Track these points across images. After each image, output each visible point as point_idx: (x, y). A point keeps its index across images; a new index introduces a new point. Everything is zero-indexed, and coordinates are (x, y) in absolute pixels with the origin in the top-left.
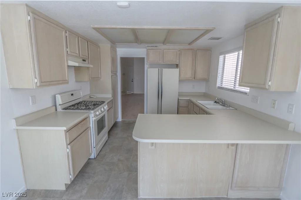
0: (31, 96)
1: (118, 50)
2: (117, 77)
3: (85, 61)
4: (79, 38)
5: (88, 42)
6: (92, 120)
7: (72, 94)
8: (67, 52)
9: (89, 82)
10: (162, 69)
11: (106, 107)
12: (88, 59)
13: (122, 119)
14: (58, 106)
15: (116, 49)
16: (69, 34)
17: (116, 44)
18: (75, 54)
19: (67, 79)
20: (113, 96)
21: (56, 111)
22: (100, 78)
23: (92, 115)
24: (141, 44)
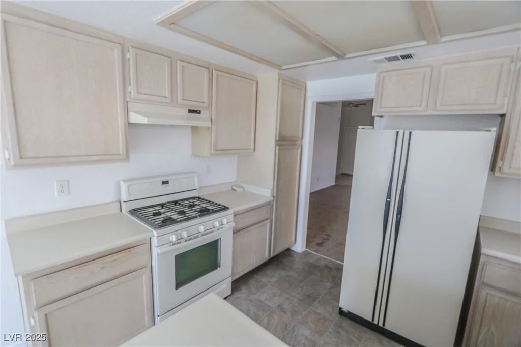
0: (57, 181)
1: (310, 84)
2: (299, 150)
3: (200, 113)
4: (178, 61)
5: (214, 71)
6: (155, 251)
7: (165, 183)
8: (130, 92)
9: (236, 157)
10: (410, 133)
11: (221, 222)
12: (210, 110)
13: (304, 249)
14: (122, 202)
15: (306, 84)
16: (136, 54)
17: (284, 67)
18: (156, 97)
19: (121, 150)
20: (275, 195)
21: (121, 211)
22: (252, 150)
23: (155, 241)
24: (348, 56)
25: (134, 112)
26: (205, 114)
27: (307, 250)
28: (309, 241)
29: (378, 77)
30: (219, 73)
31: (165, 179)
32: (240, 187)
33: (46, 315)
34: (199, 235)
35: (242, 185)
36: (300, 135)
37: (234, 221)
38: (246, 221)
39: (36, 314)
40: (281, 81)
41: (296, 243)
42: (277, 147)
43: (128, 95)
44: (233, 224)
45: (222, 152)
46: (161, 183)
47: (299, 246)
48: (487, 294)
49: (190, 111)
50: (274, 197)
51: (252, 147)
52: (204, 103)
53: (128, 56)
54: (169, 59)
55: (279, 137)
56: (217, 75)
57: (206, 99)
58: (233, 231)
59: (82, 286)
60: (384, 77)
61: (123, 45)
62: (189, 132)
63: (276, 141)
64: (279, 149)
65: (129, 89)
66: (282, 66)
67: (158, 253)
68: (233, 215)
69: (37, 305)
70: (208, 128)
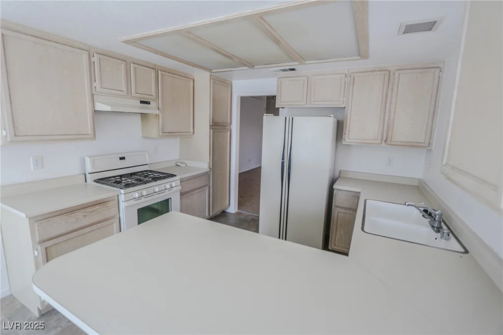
0: (33, 157)
2: (229, 133)
3: (149, 104)
4: (131, 64)
5: (159, 71)
6: (122, 205)
7: (122, 158)
8: (96, 87)
9: (178, 139)
10: (293, 118)
11: (171, 185)
12: (157, 101)
13: (237, 210)
14: (87, 174)
15: (232, 82)
16: (100, 58)
17: (213, 71)
18: (116, 91)
19: (90, 131)
20: (211, 167)
21: (86, 182)
22: (192, 133)
23: (122, 198)
24: (255, 67)
25: (99, 102)
26: (153, 104)
27: (239, 211)
28: (240, 205)
29: (278, 81)
30: (164, 73)
31: (122, 156)
32: (182, 163)
33: (46, 248)
34: (155, 194)
35: (184, 161)
36: (229, 122)
37: (181, 185)
38: (189, 186)
39: (39, 247)
40: (212, 80)
41: (231, 205)
42: (211, 130)
43: (94, 89)
44: (180, 188)
45: (168, 134)
46: (119, 158)
47: (233, 209)
48: (338, 212)
49: (142, 102)
50: (210, 169)
51: (192, 130)
52: (152, 95)
53: (93, 59)
54: (125, 62)
55: (213, 122)
56: (162, 74)
57: (153, 92)
58: (181, 193)
59: (71, 228)
60: (281, 81)
61: (90, 52)
62: (139, 118)
63: (210, 126)
64: (213, 132)
65: (95, 84)
66: (212, 70)
67: (125, 206)
68: (179, 181)
69: (40, 241)
70: (156, 115)
